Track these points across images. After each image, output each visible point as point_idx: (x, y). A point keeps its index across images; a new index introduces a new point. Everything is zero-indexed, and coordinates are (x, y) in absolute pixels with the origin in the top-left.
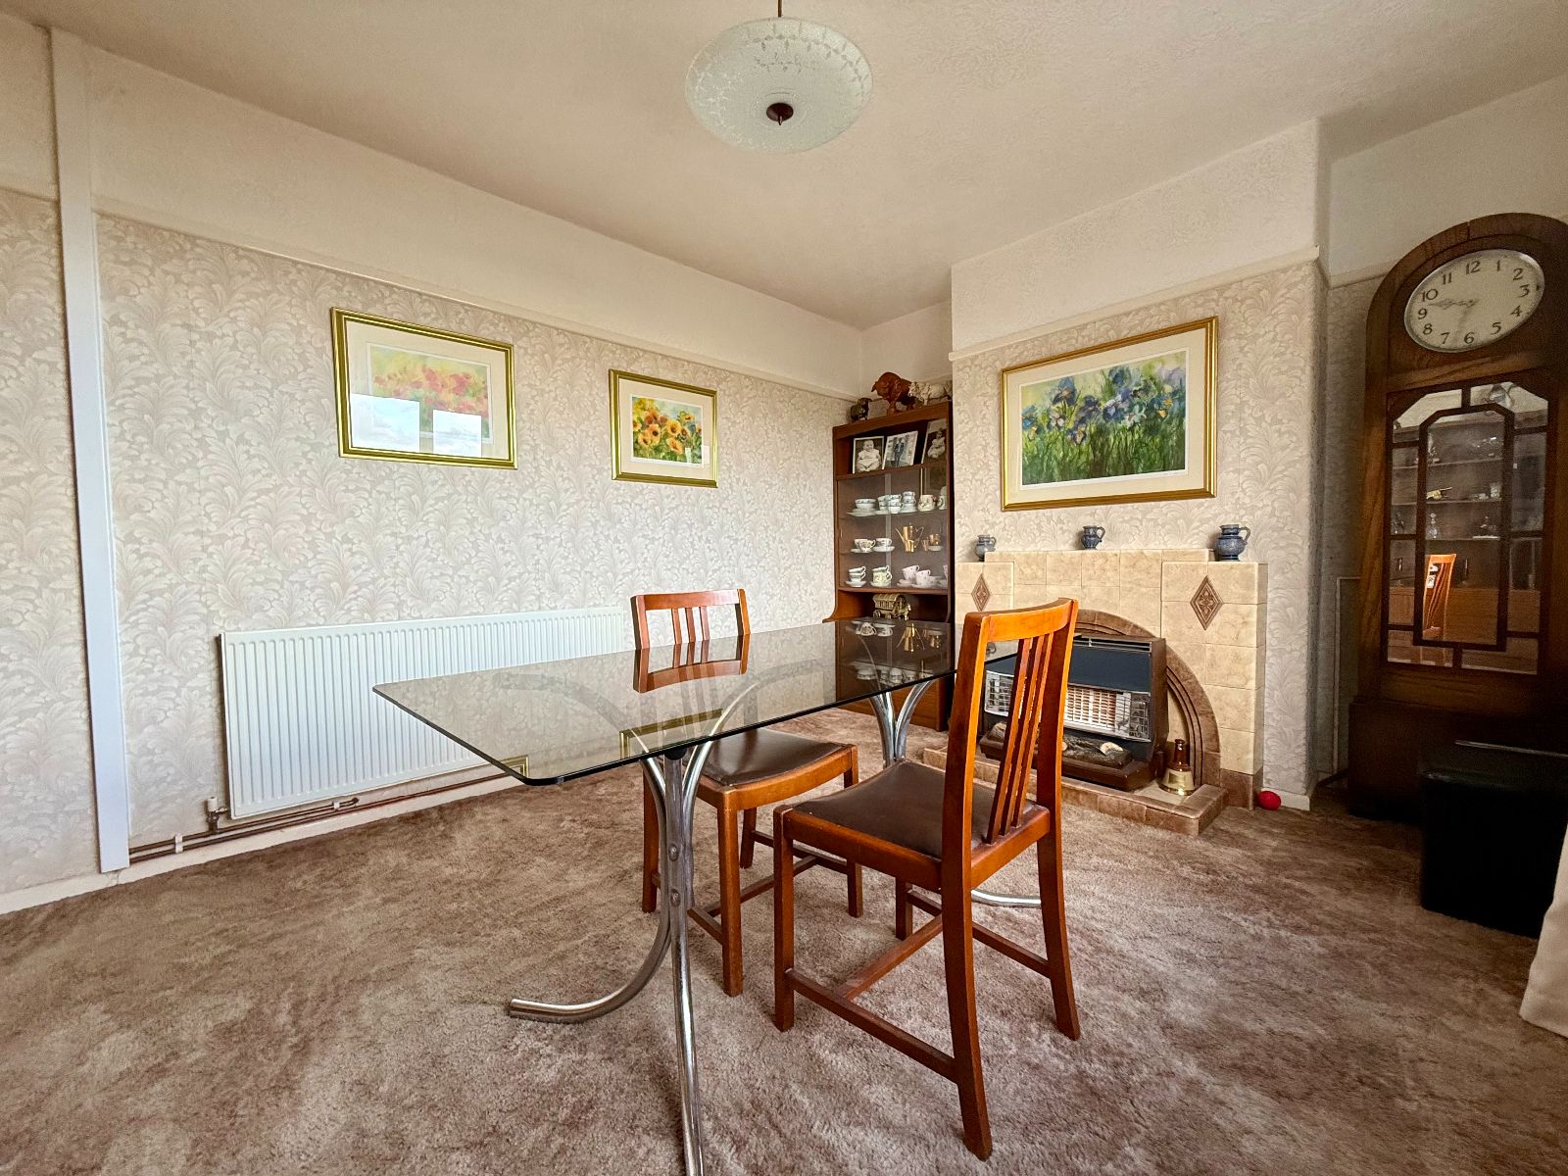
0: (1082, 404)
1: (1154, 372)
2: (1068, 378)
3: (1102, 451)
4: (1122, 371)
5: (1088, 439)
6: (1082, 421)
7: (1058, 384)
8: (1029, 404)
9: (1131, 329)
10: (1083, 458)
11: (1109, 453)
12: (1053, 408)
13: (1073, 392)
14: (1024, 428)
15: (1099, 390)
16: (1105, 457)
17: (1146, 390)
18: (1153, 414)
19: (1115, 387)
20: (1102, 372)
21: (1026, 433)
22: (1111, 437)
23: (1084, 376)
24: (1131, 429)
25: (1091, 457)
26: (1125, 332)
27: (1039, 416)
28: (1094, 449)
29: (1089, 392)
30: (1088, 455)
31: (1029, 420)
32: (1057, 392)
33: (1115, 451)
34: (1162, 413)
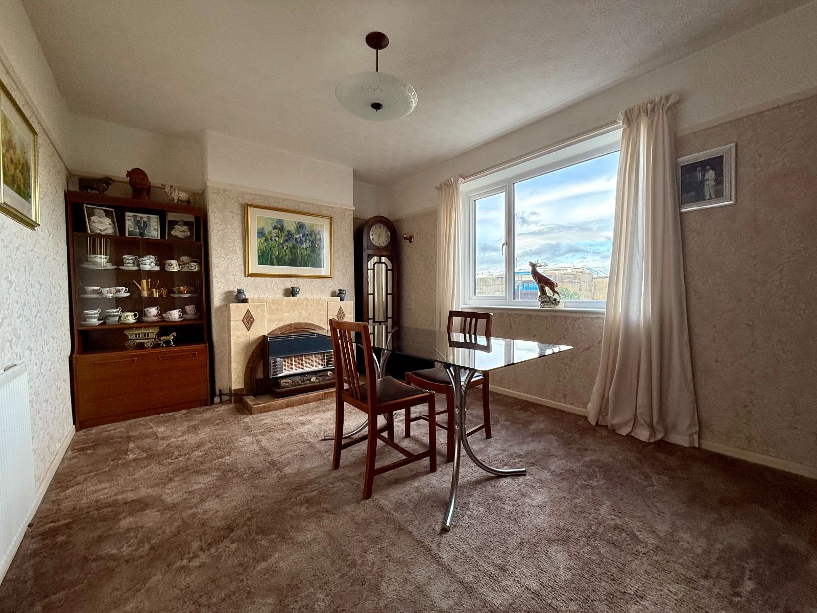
0: (286, 233)
1: (314, 229)
2: (280, 220)
3: (295, 255)
4: (302, 224)
5: (289, 249)
6: (286, 241)
7: (276, 220)
8: (261, 226)
9: (304, 208)
10: (287, 257)
11: (298, 257)
12: (273, 231)
13: (282, 226)
14: (259, 237)
15: (293, 229)
16: (296, 258)
17: (311, 235)
18: (313, 245)
19: (300, 230)
20: (295, 222)
21: (260, 240)
22: (299, 251)
23: (288, 221)
24: (306, 249)
25: (290, 257)
26: (302, 209)
27: (266, 233)
28: (292, 254)
29: (290, 229)
30: (289, 256)
31: (261, 233)
32: (275, 224)
33: (300, 256)
34: (316, 245)
